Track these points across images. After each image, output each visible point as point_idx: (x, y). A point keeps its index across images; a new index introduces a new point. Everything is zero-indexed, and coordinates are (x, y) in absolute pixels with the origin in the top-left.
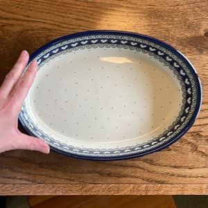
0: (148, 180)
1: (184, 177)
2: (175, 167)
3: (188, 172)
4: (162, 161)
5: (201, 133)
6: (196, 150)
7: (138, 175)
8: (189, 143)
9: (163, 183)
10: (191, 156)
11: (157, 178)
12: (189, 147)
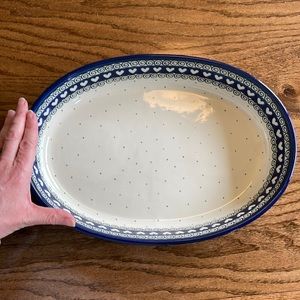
0: (233, 292)
1: (281, 282)
2: (267, 271)
3: (285, 275)
4: (248, 265)
5: (296, 222)
6: (292, 245)
7: (219, 288)
8: (282, 237)
9: (253, 293)
10: (287, 254)
11: (245, 289)
12: (283, 242)
